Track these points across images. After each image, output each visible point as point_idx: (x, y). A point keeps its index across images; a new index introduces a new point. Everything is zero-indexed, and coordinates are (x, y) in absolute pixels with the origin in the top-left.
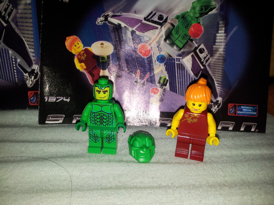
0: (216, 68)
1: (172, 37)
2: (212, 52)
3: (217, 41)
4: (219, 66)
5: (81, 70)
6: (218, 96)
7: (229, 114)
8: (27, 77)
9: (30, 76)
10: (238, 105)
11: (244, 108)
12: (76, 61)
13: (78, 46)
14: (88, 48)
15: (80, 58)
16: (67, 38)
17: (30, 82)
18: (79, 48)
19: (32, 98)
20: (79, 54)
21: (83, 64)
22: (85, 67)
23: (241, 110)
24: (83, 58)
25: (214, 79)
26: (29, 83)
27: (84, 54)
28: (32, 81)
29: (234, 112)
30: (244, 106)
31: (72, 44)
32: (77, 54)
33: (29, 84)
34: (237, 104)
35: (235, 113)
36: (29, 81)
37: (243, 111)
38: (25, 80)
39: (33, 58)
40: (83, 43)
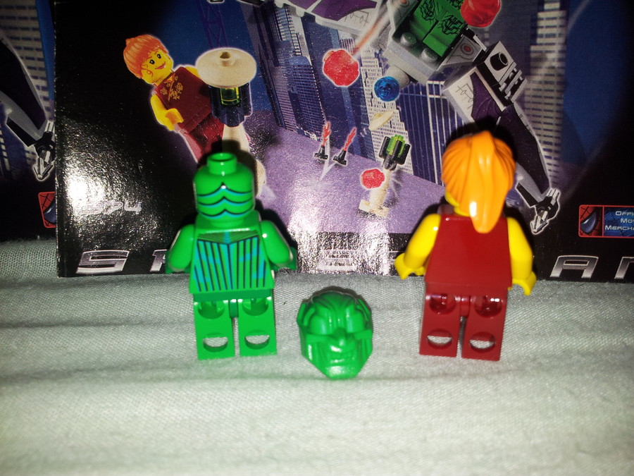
0: (540, 106)
1: (414, 27)
2: (527, 65)
3: (540, 31)
4: (548, 101)
5: (171, 127)
6: (550, 184)
7: (581, 235)
8: (33, 154)
9: (39, 152)
10: (605, 208)
11: (625, 217)
12: (155, 102)
13: (158, 62)
14: (187, 66)
15: (167, 96)
16: (128, 42)
17: (42, 166)
18: (161, 67)
19: (50, 210)
20: (164, 85)
21: (174, 111)
22: (181, 120)
23: (616, 222)
24: (174, 94)
25: (537, 139)
26: (39, 170)
27: (175, 83)
28: (45, 164)
29: (594, 228)
30: (622, 210)
31: (142, 56)
32: (157, 84)
33: (39, 173)
34: (603, 206)
35: (599, 229)
36: (39, 165)
37: (622, 225)
38: (28, 161)
39: (44, 104)
40: (172, 54)
